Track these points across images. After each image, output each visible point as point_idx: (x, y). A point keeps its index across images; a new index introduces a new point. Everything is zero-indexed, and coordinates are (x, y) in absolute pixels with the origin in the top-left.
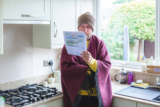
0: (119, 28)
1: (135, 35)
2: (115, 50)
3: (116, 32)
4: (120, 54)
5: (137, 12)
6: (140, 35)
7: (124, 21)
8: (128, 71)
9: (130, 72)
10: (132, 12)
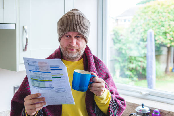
0: (141, 33)
1: (162, 42)
2: (136, 61)
3: (137, 38)
4: (142, 66)
5: (165, 12)
6: (169, 41)
7: (148, 25)
8: (151, 108)
9: (156, 112)
10: (158, 13)
